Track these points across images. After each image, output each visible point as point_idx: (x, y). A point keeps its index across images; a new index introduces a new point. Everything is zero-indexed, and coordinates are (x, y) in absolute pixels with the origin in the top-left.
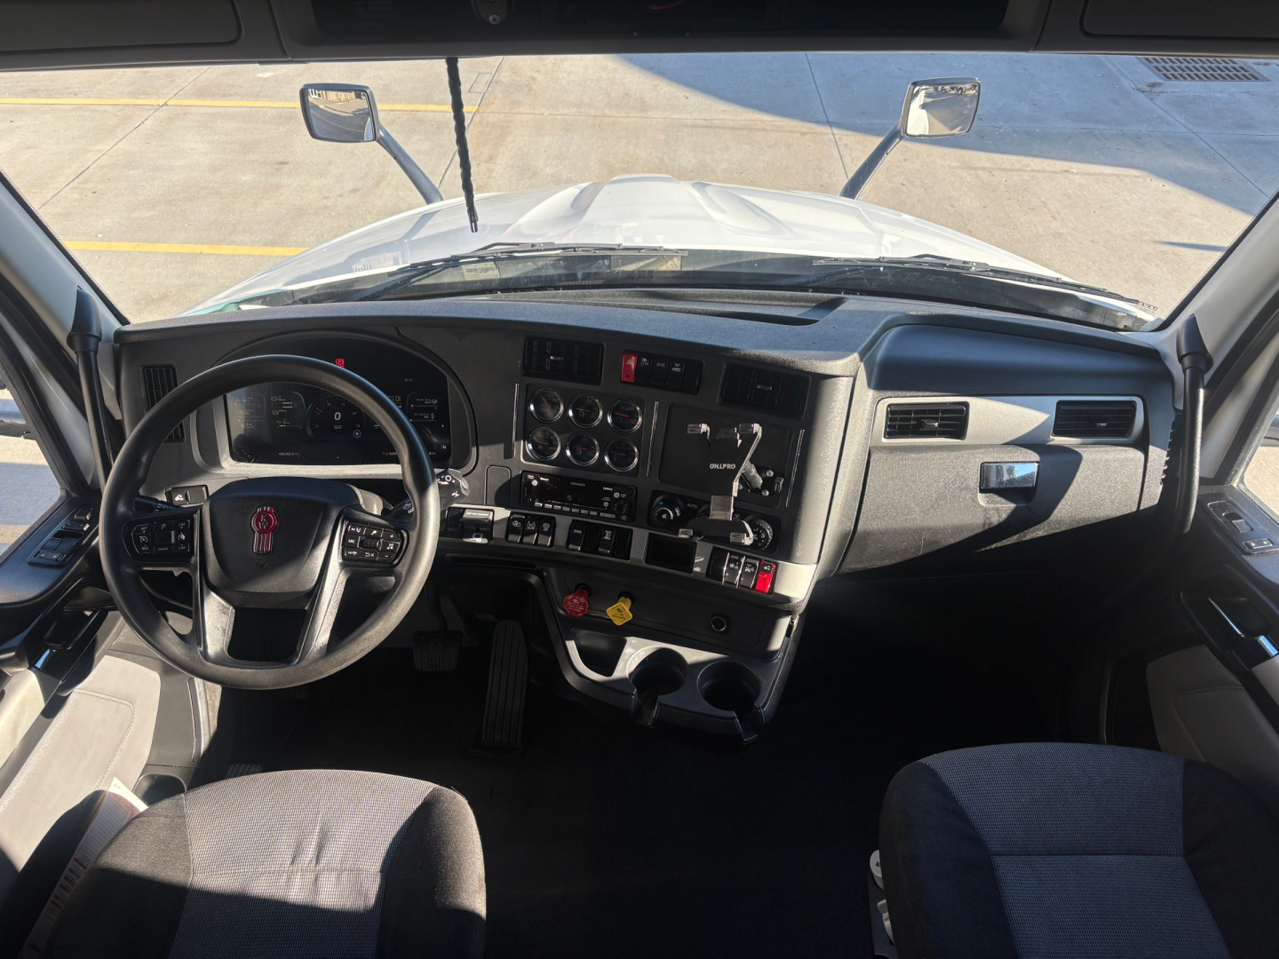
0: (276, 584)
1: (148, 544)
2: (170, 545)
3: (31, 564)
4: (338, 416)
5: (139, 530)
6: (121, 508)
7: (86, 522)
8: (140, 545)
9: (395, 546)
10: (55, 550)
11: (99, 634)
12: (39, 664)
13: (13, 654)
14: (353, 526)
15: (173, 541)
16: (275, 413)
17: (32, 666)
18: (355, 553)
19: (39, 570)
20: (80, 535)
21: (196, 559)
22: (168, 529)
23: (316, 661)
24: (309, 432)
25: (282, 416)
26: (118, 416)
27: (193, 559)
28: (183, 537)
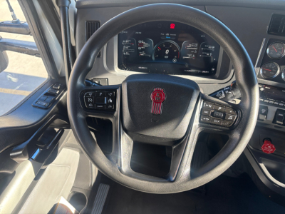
0: (162, 133)
1: (92, 103)
2: (103, 105)
3: (34, 106)
4: (167, 52)
5: (88, 95)
6: (79, 82)
7: (57, 90)
8: (88, 103)
9: (233, 118)
10: (44, 101)
11: (60, 140)
12: (34, 157)
13: (21, 152)
14: (207, 103)
15: (105, 102)
16: (140, 48)
17: (30, 158)
18: (207, 119)
19: (37, 109)
20: (55, 95)
21: (117, 113)
22: (103, 96)
23: (186, 181)
24: (153, 58)
25: (142, 50)
26: (74, 45)
27: (116, 113)
28: (111, 101)
